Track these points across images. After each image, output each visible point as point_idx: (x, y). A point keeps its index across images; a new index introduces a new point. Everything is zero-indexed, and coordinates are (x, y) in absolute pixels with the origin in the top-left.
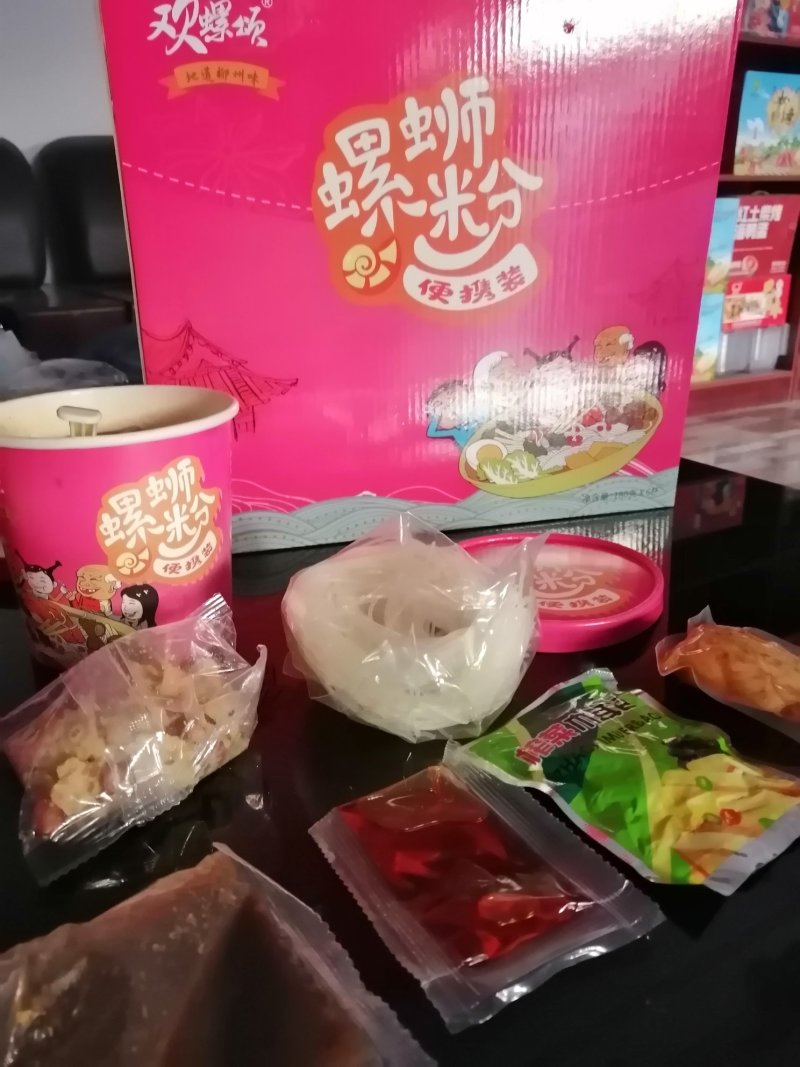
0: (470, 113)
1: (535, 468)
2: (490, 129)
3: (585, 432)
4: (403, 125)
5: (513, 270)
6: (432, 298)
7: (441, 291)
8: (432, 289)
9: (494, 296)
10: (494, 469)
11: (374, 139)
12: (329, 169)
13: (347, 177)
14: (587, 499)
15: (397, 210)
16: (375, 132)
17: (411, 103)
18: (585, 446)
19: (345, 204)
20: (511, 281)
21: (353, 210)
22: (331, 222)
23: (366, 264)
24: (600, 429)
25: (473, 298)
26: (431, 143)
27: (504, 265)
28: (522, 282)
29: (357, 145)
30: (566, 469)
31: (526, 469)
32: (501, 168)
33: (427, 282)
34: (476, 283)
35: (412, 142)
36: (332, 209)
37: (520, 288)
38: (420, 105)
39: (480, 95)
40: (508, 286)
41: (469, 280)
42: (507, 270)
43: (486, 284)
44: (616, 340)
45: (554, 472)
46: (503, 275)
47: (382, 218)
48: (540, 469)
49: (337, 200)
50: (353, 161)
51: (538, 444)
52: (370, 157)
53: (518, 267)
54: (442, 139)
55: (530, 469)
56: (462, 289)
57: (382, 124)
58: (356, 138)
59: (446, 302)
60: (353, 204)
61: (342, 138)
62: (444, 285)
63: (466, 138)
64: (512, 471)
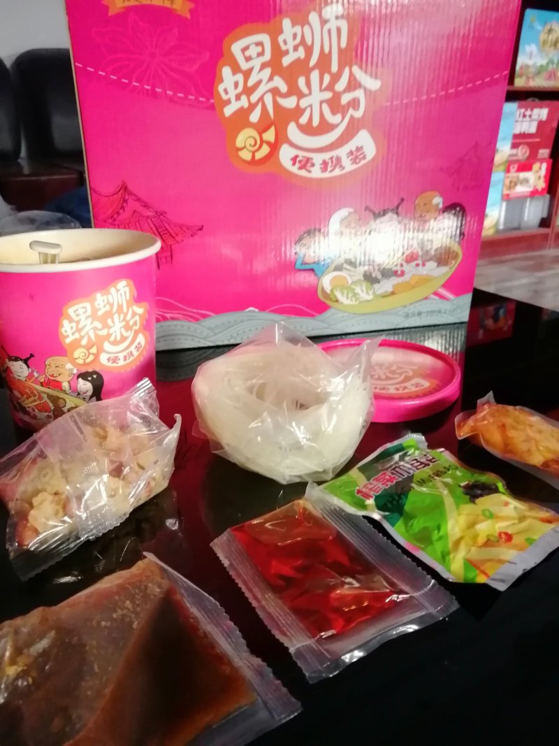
0: (329, 31)
1: (371, 292)
2: (344, 44)
3: (406, 268)
4: (281, 39)
5: (358, 149)
6: (300, 168)
7: (306, 164)
8: (300, 162)
9: (344, 168)
10: (342, 293)
11: (259, 49)
12: (226, 71)
13: (240, 77)
14: (407, 316)
15: (276, 104)
16: (260, 44)
17: (286, 23)
18: (407, 277)
19: (238, 97)
20: (356, 158)
21: (244, 102)
22: (228, 111)
23: (253, 143)
24: (417, 265)
25: (329, 169)
26: (301, 53)
27: (351, 145)
28: (364, 158)
29: (247, 53)
30: (393, 293)
31: (365, 294)
32: (351, 74)
33: (296, 157)
34: (332, 158)
35: (287, 52)
36: (229, 102)
37: (363, 162)
38: (293, 25)
39: (337, 18)
40: (354, 161)
41: (326, 156)
42: (354, 149)
43: (339, 159)
44: (431, 201)
45: (384, 296)
46: (351, 153)
47: (264, 108)
48: (374, 293)
49: (232, 94)
50: (244, 66)
51: (374, 275)
52: (257, 63)
53: (362, 147)
54: (309, 50)
55: (368, 293)
56: (321, 162)
57: (265, 38)
58: (247, 48)
59: (310, 172)
60: (244, 98)
61: (236, 48)
62: (308, 160)
63: (327, 50)
64: (355, 295)
